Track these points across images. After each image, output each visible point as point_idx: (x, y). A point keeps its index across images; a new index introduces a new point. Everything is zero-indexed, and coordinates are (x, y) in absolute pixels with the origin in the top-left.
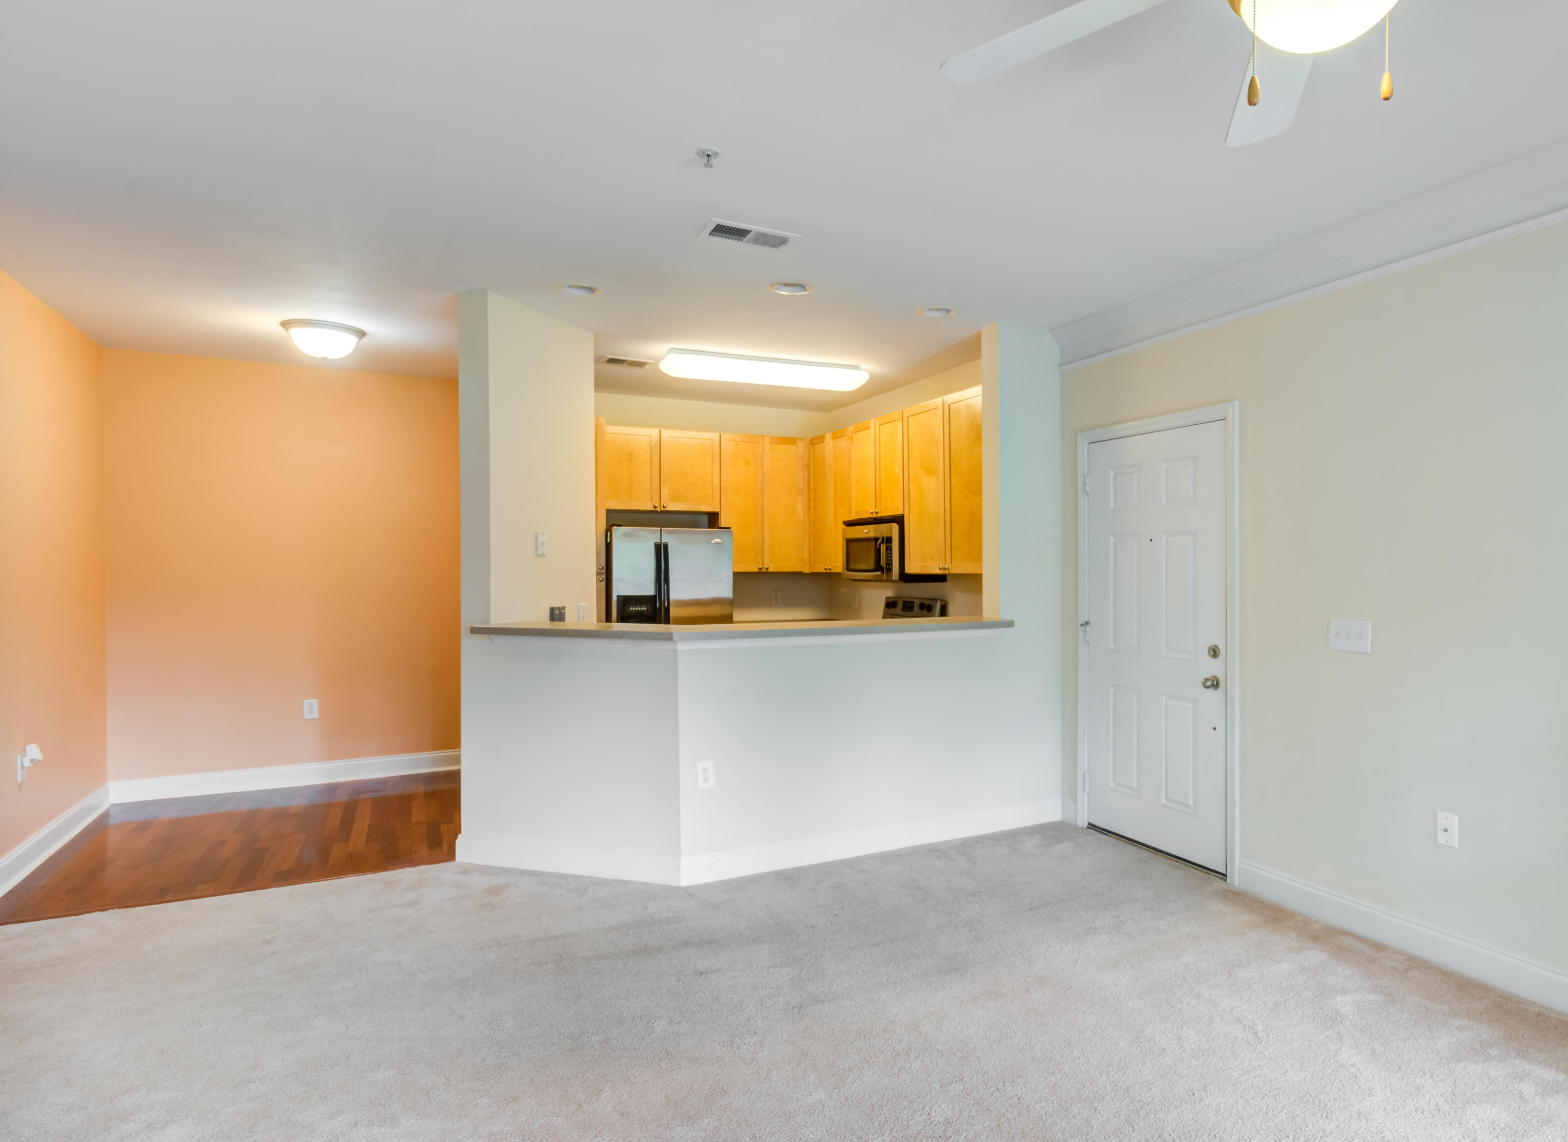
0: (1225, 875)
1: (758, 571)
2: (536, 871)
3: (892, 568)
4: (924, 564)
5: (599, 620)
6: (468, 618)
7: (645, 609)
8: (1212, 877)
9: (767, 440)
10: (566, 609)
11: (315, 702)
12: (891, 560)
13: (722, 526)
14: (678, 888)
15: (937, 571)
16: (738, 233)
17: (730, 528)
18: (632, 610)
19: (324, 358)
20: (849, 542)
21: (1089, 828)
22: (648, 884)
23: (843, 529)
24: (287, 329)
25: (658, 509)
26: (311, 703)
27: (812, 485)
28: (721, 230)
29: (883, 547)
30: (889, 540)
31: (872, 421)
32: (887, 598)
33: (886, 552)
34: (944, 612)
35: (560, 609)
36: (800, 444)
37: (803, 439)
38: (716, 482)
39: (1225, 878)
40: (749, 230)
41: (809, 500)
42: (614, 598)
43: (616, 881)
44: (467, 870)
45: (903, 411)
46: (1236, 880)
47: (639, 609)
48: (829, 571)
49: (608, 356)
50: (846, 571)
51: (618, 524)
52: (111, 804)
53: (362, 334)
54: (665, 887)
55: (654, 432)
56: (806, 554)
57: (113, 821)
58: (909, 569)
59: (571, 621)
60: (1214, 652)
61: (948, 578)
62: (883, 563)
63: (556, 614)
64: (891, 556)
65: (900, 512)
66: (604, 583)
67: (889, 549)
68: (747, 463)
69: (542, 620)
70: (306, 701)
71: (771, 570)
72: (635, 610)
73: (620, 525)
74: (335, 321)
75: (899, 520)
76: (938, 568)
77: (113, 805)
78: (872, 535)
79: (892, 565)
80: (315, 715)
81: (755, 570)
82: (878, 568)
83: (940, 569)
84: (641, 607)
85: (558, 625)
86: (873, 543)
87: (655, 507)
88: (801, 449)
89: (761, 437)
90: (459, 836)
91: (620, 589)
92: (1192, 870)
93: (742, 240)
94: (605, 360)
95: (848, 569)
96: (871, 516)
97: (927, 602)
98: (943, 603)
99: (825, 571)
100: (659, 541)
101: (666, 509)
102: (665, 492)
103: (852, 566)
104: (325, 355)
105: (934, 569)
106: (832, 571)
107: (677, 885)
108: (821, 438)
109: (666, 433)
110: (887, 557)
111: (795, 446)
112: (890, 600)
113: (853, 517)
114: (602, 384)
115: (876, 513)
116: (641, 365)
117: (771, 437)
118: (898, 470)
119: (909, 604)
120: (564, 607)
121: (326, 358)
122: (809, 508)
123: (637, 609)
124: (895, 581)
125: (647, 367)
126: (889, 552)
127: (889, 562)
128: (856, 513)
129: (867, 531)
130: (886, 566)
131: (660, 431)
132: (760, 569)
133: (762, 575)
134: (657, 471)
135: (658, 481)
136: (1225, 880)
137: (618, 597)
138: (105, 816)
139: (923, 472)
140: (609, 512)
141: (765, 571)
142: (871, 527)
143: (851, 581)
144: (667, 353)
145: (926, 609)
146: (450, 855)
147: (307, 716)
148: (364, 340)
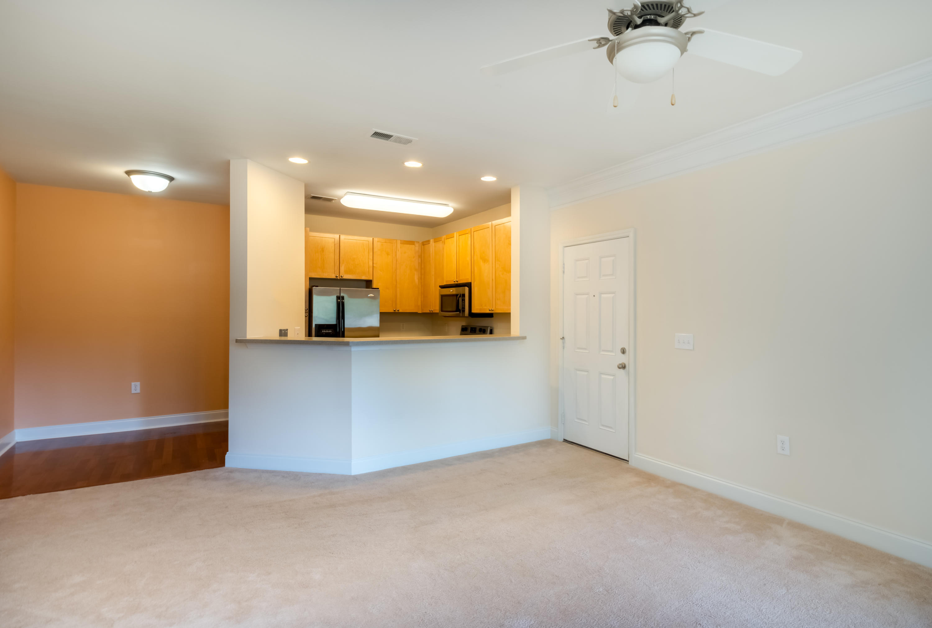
0: (628, 461)
1: (393, 311)
2: (271, 470)
3: (465, 310)
4: (481, 308)
5: (306, 336)
6: (234, 335)
7: (331, 331)
8: (622, 462)
9: (399, 242)
10: (288, 330)
11: (138, 384)
12: (465, 306)
13: (374, 287)
14: (350, 476)
15: (488, 312)
16: (387, 137)
17: (378, 289)
18: (324, 332)
19: (149, 192)
20: (443, 297)
21: (564, 442)
22: (333, 475)
23: (439, 289)
24: (129, 175)
25: (338, 278)
26: (136, 384)
27: (423, 266)
28: (377, 134)
29: (460, 299)
30: (464, 295)
31: (455, 233)
32: (462, 326)
33: (462, 302)
34: (491, 333)
35: (284, 330)
36: (417, 245)
37: (418, 242)
38: (371, 264)
39: (628, 462)
40: (392, 135)
41: (421, 274)
42: (314, 326)
43: (316, 473)
44: (232, 471)
45: (471, 229)
46: (633, 463)
47: (328, 331)
48: (431, 312)
49: (312, 195)
50: (441, 312)
51: (316, 285)
52: (16, 442)
53: (171, 179)
54: (343, 476)
55: (337, 236)
56: (419, 303)
57: (17, 452)
58: (475, 310)
59: (291, 336)
60: (623, 351)
61: (494, 315)
62: (460, 307)
63: (283, 333)
64: (465, 304)
65: (470, 281)
66: (308, 318)
67: (464, 300)
68: (388, 254)
69: (276, 336)
70: (133, 384)
71: (400, 311)
72: (325, 332)
73: (317, 286)
74: (157, 172)
75: (469, 285)
76: (488, 310)
77: (17, 443)
78: (454, 293)
79: (465, 308)
80: (138, 391)
81: (392, 311)
82: (458, 310)
83: (489, 310)
84: (328, 330)
85: (283, 338)
86: (455, 297)
87: (337, 277)
88: (417, 247)
89: (395, 241)
90: (227, 453)
91: (316, 321)
92: (613, 459)
93: (388, 140)
94: (310, 197)
95: (442, 310)
96: (454, 283)
97: (483, 328)
98: (491, 328)
99: (430, 312)
100: (339, 295)
101: (343, 278)
102: (342, 269)
103: (444, 309)
104: (150, 190)
105: (486, 310)
106: (433, 312)
107: (349, 474)
108: (428, 242)
109: (343, 237)
110: (462, 304)
111: (414, 246)
112: (464, 327)
113: (445, 283)
114: (309, 210)
115: (457, 281)
116: (330, 200)
117: (400, 240)
118: (469, 259)
119: (473, 329)
120: (287, 329)
121: (151, 192)
122: (421, 279)
123: (326, 331)
124: (466, 317)
125: (333, 201)
126: (463, 302)
127: (463, 307)
128: (446, 281)
129: (452, 291)
130: (462, 309)
131: (340, 235)
132: (394, 310)
133: (396, 314)
134: (337, 257)
135: (338, 262)
136: (628, 463)
137: (316, 325)
138: (13, 448)
139: (481, 260)
140: (311, 279)
141: (397, 311)
142: (454, 289)
143: (444, 317)
144: (345, 194)
145: (483, 331)
146: (221, 463)
147: (133, 391)
148: (173, 182)
